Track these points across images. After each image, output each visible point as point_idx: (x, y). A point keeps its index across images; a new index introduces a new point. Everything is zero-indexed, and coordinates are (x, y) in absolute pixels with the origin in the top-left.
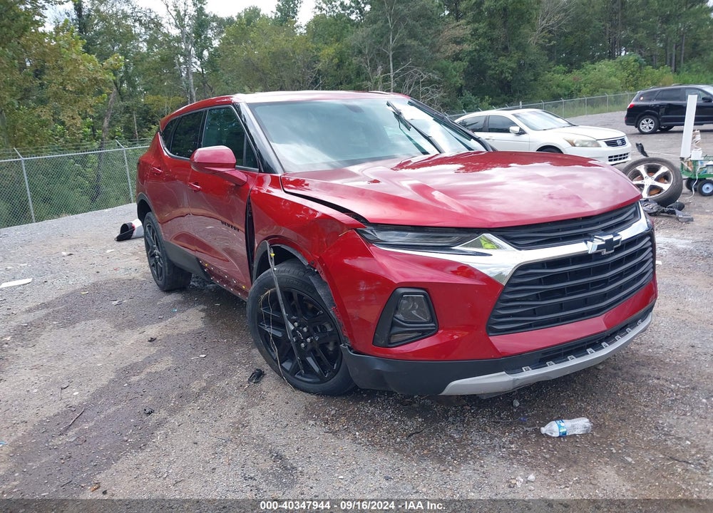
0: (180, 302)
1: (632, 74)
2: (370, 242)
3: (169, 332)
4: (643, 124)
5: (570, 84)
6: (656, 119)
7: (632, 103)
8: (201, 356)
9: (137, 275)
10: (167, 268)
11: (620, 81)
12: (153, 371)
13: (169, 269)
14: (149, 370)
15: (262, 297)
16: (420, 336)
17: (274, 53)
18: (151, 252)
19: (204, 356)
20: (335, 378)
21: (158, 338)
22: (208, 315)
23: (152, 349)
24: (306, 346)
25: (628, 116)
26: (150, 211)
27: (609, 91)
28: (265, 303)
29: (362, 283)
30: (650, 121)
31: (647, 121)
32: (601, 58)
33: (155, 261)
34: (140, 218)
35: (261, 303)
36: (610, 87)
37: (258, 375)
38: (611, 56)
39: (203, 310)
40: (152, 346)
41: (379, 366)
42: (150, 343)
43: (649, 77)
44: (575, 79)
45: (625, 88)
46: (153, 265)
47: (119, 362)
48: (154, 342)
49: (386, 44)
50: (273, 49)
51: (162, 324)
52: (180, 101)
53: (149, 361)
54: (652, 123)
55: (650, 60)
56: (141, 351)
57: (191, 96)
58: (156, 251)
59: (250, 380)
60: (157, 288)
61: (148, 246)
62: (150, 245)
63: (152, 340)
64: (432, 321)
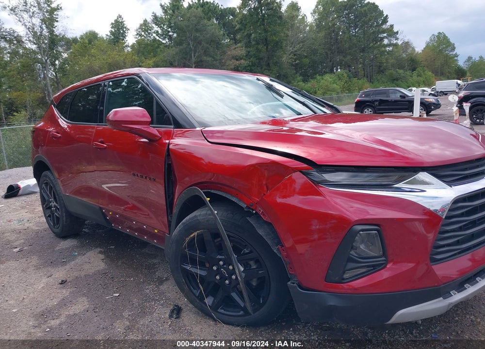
0: (77, 247)
1: (346, 82)
2: (317, 183)
3: (76, 274)
4: (366, 112)
5: (309, 89)
6: (373, 109)
7: (358, 99)
8: (115, 295)
9: (31, 225)
10: (65, 218)
11: (339, 87)
12: (71, 313)
13: (66, 219)
14: (67, 313)
15: (187, 239)
16: (372, 270)
17: (110, 63)
18: (47, 205)
19: (117, 295)
20: (261, 310)
21: (68, 281)
22: (107, 257)
23: (64, 291)
24: (230, 283)
25: (356, 107)
26: (48, 169)
27: (333, 93)
28: (191, 244)
29: (315, 222)
30: (370, 110)
31: (368, 110)
32: (325, 73)
33: (51, 211)
34: (35, 177)
35: (186, 244)
36: (333, 90)
37: (177, 311)
38: (332, 71)
39: (101, 252)
40: (63, 288)
41: (332, 302)
42: (61, 286)
43: (356, 85)
44: (312, 85)
45: (343, 91)
46: (49, 216)
47: (35, 307)
48: (64, 285)
49: (189, 60)
50: (110, 61)
51: (68, 267)
52: (39, 96)
53: (63, 303)
54: (371, 111)
55: (356, 75)
56: (53, 294)
57: (49, 92)
58: (53, 204)
59: (171, 316)
60: (52, 235)
61: (43, 200)
62: (46, 198)
63: (63, 282)
64: (384, 254)
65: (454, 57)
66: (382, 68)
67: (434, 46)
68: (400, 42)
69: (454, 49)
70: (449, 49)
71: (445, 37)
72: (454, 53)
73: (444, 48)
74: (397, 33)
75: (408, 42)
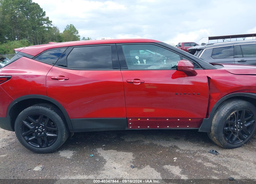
15: (230, 116)
18: (30, 132)
24: (240, 130)
33: (37, 136)
58: (40, 130)
65: (78, 37)
66: (44, 40)
67: (69, 30)
68: (52, 27)
69: (78, 33)
70: (76, 32)
71: (73, 27)
72: (78, 35)
73: (74, 32)
74: (51, 22)
75: (56, 27)
